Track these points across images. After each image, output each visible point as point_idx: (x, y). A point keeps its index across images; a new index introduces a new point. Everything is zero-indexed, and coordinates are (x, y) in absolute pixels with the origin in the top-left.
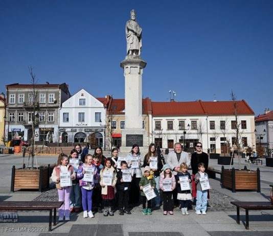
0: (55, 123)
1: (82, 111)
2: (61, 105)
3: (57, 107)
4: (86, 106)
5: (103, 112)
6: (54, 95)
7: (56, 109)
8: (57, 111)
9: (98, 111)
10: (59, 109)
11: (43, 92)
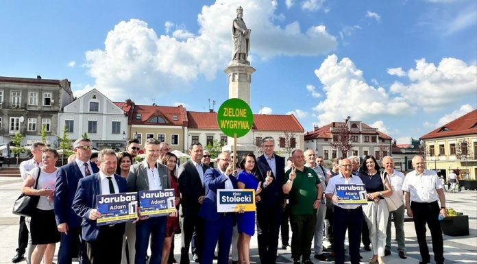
0: (52, 134)
1: (93, 119)
2: (62, 109)
3: (56, 112)
4: (99, 112)
5: (124, 121)
6: (51, 94)
7: (54, 115)
8: (57, 117)
9: (116, 120)
10: (59, 114)
11: (35, 90)
